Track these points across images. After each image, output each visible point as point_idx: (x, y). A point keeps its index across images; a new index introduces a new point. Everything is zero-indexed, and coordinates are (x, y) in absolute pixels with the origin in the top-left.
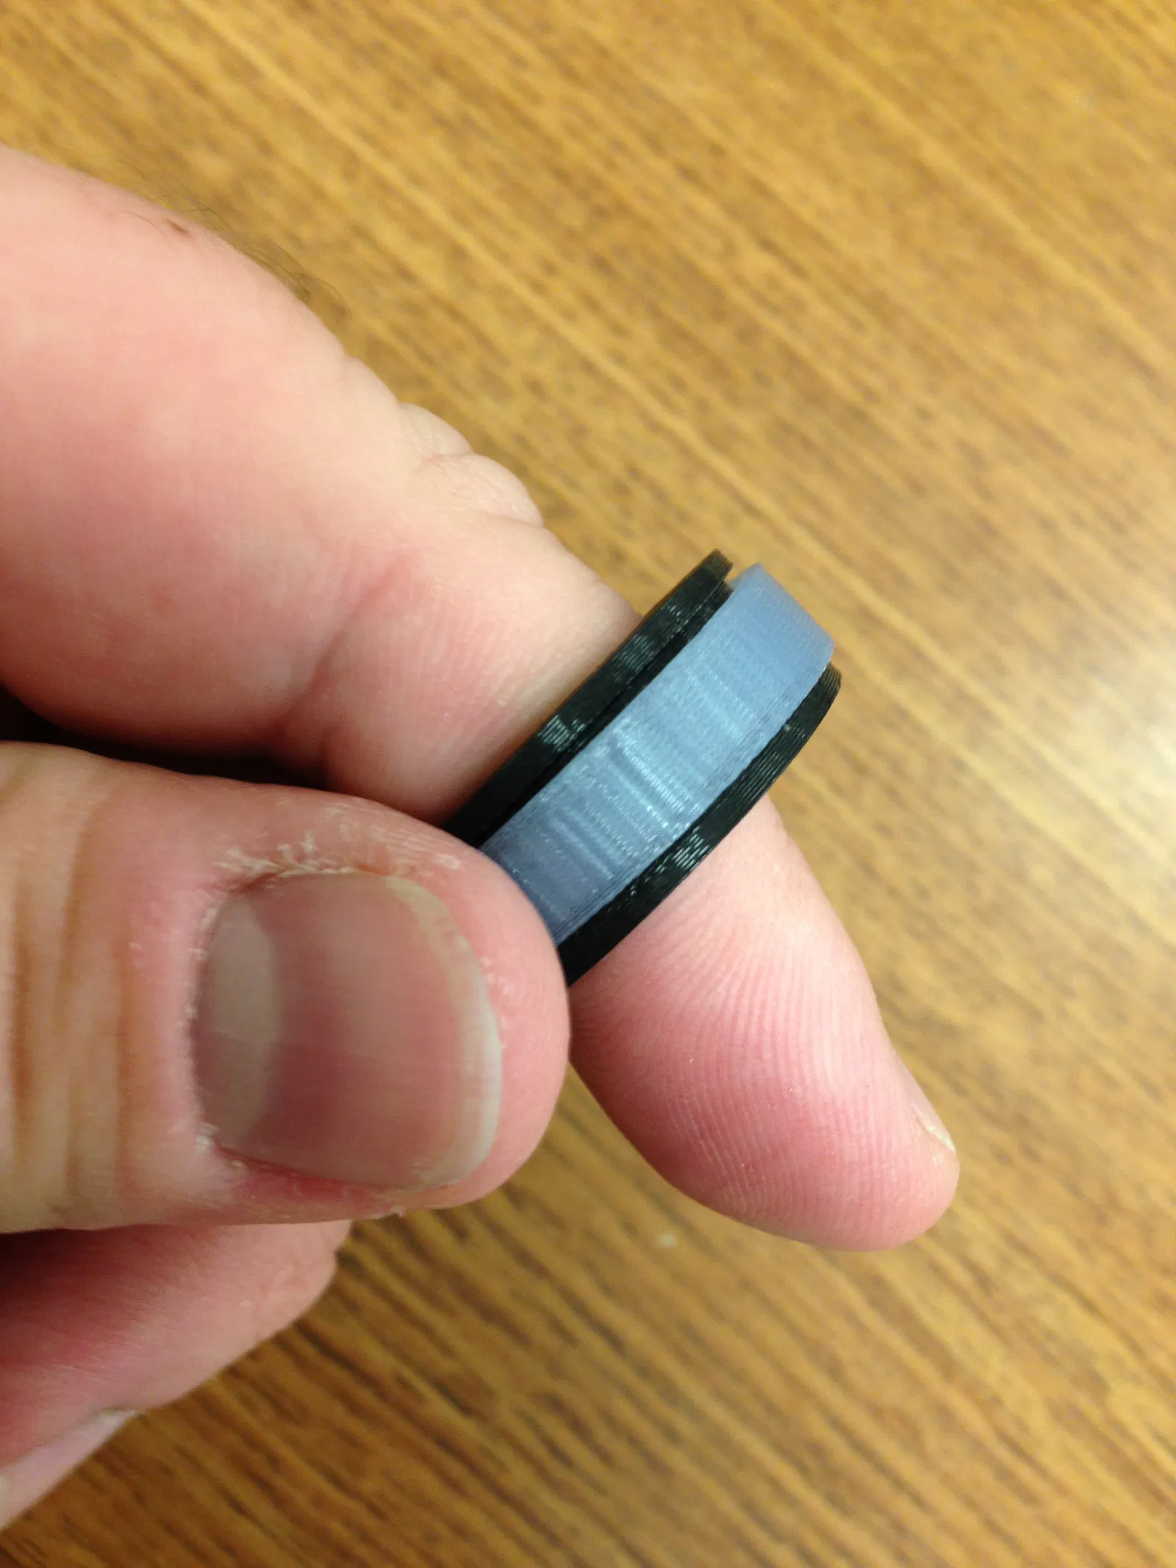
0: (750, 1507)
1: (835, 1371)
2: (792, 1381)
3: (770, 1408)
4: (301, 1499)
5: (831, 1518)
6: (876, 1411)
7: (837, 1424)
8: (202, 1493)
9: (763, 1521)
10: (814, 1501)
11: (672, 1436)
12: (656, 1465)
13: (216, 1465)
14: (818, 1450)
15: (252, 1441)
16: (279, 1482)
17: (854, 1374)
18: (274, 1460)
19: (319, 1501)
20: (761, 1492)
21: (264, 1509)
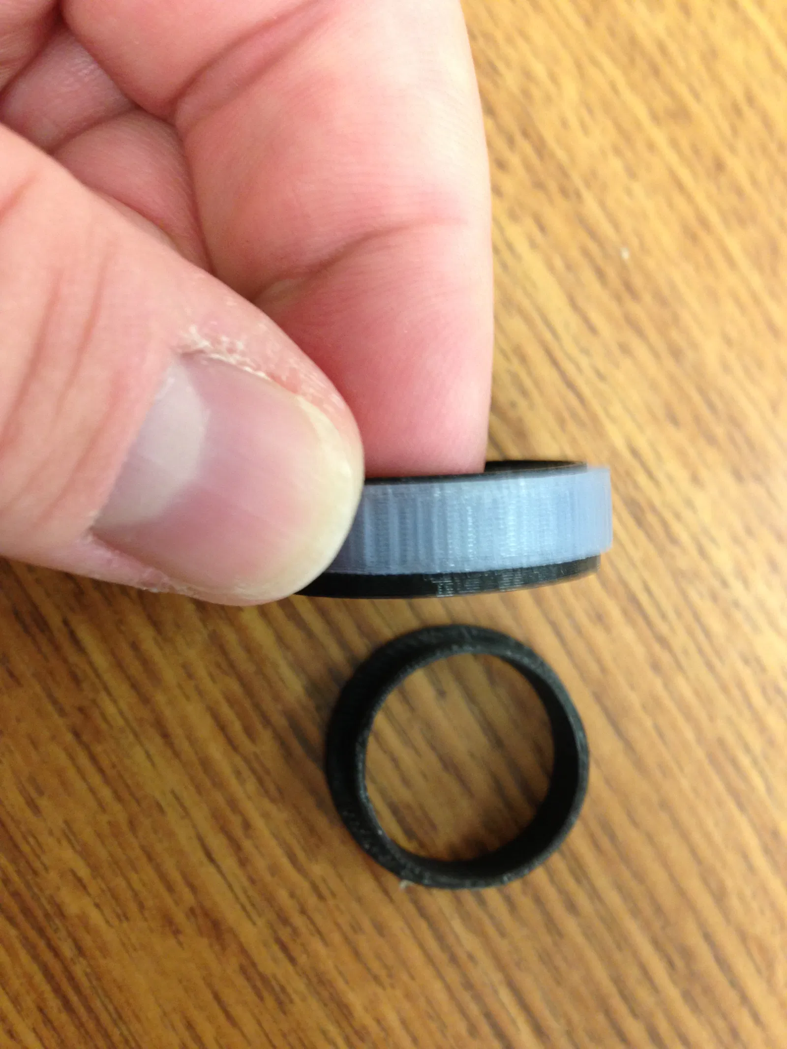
0: (618, 981)
1: (720, 896)
2: (682, 892)
3: (659, 910)
4: (261, 864)
5: (683, 1011)
6: (743, 937)
7: (708, 937)
8: (184, 835)
9: (626, 997)
10: (673, 993)
11: (572, 907)
12: (552, 925)
13: (201, 816)
14: (687, 954)
15: (233, 804)
16: (247, 845)
17: (734, 902)
18: (247, 825)
19: (274, 870)
20: (632, 974)
21: (229, 862)
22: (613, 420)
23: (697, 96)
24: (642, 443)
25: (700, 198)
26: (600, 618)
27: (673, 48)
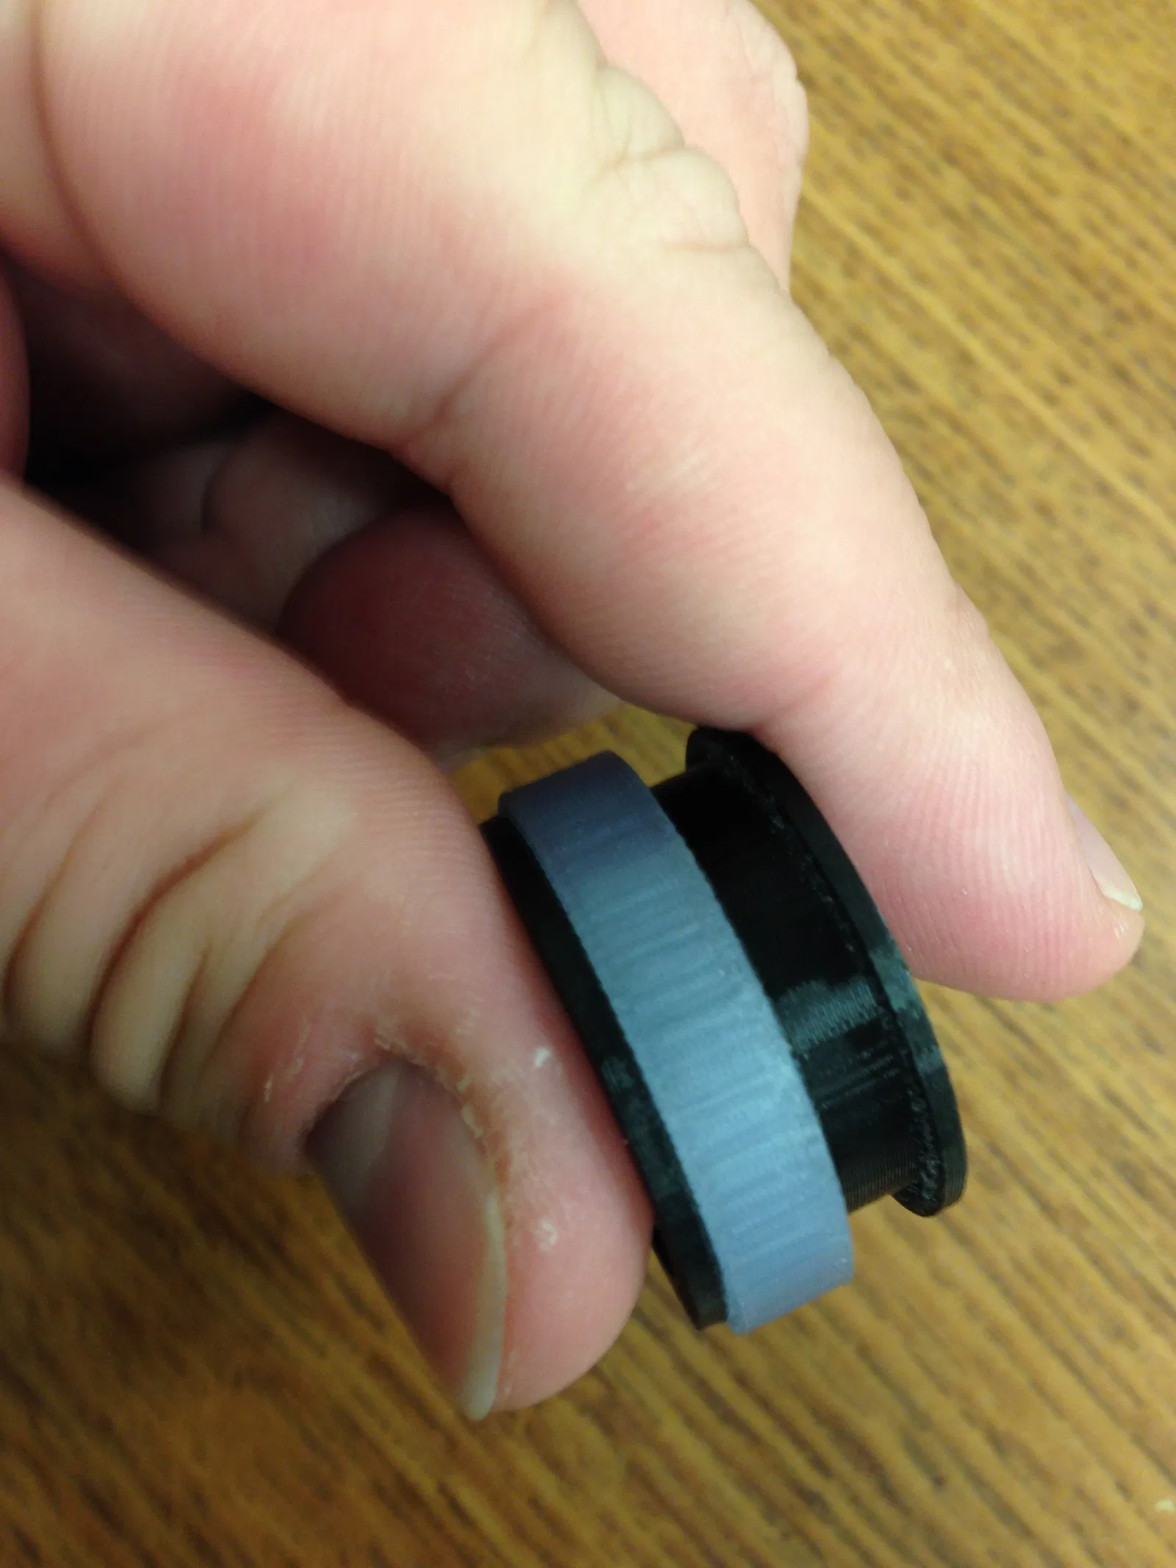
22: (1076, 1060)
23: (1083, 622)
24: (1120, 1085)
25: (1117, 751)
26: (1120, 1333)
27: (1040, 566)
